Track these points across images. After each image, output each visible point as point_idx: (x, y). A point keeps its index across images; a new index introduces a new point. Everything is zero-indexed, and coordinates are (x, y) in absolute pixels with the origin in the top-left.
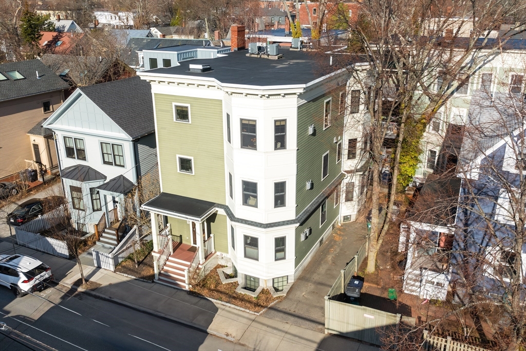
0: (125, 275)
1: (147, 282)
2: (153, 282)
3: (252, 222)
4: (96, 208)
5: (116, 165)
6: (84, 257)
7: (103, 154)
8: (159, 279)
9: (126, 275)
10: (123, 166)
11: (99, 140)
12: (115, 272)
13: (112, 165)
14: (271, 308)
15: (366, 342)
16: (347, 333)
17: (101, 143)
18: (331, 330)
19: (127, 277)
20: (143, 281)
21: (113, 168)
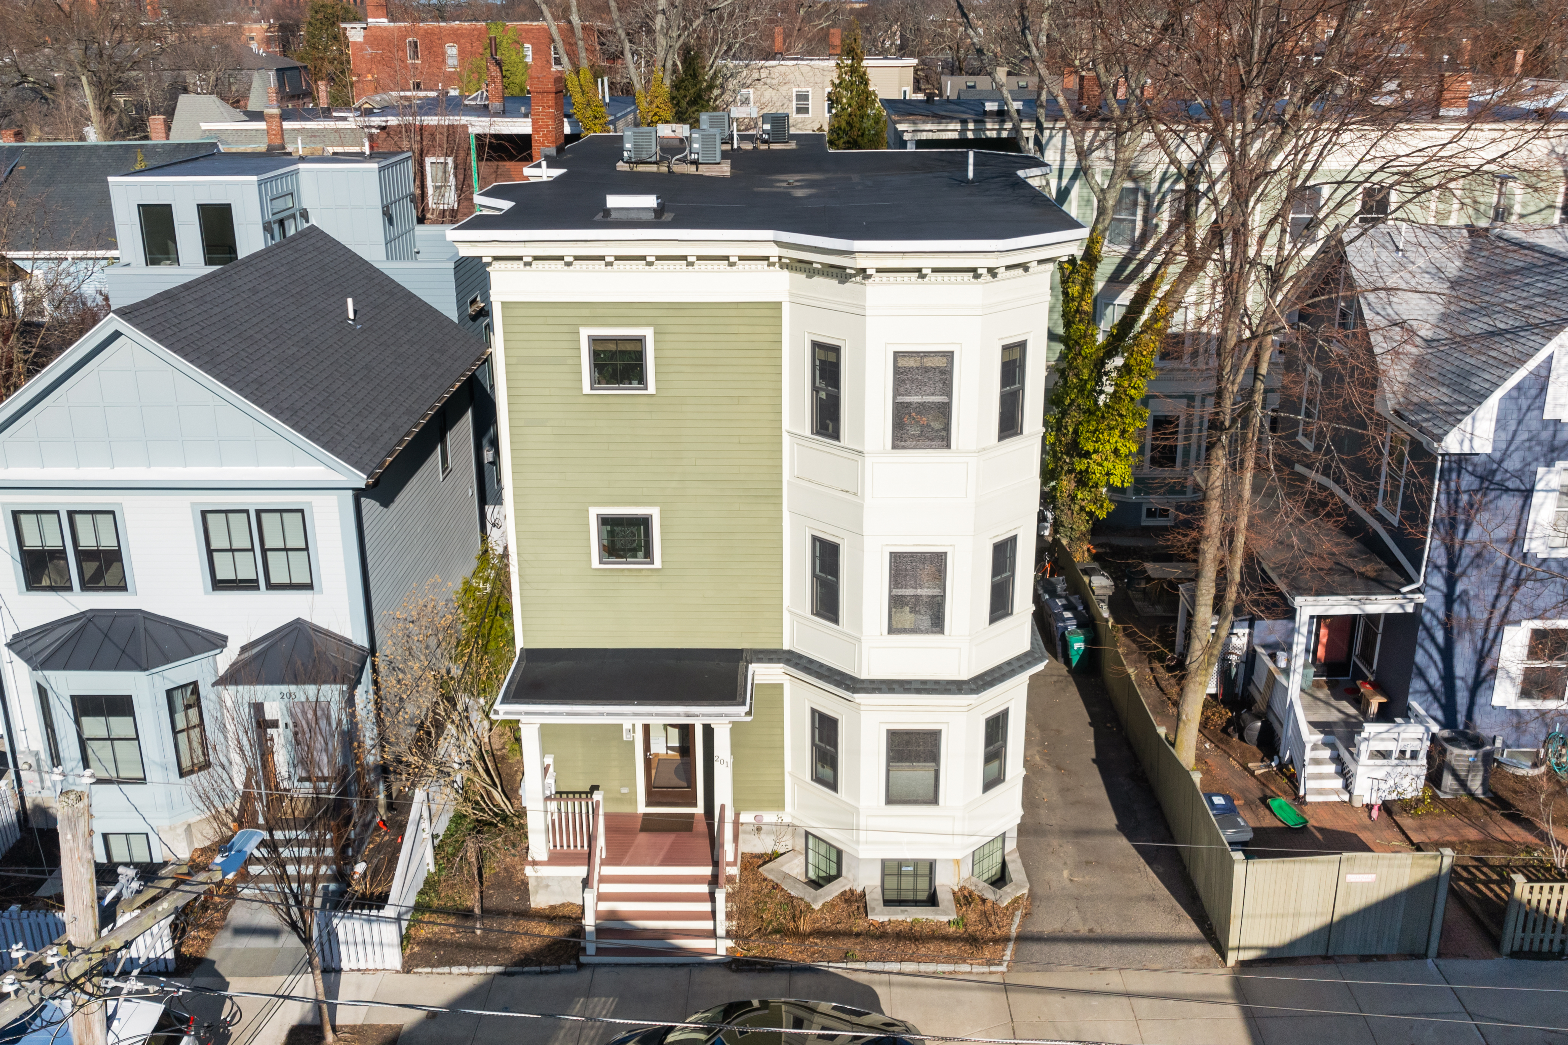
0: (455, 970)
1: (558, 972)
2: (581, 966)
3: (924, 682)
4: (186, 763)
5: (271, 587)
6: (230, 950)
7: (210, 552)
8: (600, 951)
9: (464, 969)
10: (309, 587)
11: (193, 504)
12: (407, 968)
13: (257, 588)
14: (1022, 939)
15: (1344, 956)
16: (1292, 944)
17: (204, 513)
18: (1245, 948)
19: (470, 975)
20: (541, 973)
21: (262, 598)
